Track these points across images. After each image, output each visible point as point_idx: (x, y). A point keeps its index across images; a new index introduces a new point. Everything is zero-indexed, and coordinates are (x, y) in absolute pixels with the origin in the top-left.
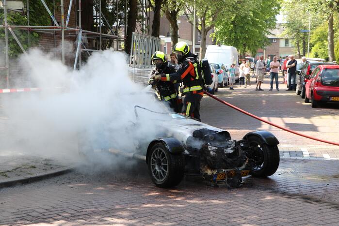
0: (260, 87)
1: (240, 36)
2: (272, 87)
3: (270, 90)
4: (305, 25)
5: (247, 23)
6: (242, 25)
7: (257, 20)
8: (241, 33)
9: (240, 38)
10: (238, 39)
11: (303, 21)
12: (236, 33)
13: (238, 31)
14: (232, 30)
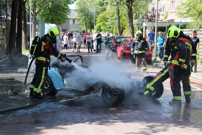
0: (79, 50)
1: (55, 18)
2: (89, 51)
3: (88, 53)
4: (91, 11)
5: (59, 9)
6: (56, 10)
7: (66, 7)
8: (55, 15)
9: (55, 19)
10: (53, 19)
11: (90, 9)
12: (52, 15)
13: (53, 14)
14: (49, 13)
